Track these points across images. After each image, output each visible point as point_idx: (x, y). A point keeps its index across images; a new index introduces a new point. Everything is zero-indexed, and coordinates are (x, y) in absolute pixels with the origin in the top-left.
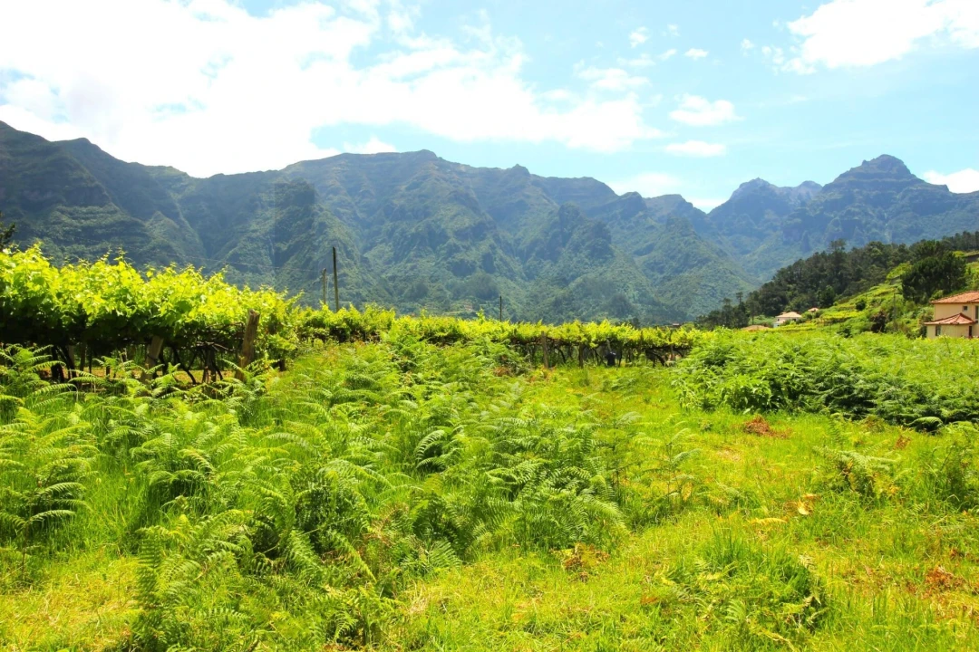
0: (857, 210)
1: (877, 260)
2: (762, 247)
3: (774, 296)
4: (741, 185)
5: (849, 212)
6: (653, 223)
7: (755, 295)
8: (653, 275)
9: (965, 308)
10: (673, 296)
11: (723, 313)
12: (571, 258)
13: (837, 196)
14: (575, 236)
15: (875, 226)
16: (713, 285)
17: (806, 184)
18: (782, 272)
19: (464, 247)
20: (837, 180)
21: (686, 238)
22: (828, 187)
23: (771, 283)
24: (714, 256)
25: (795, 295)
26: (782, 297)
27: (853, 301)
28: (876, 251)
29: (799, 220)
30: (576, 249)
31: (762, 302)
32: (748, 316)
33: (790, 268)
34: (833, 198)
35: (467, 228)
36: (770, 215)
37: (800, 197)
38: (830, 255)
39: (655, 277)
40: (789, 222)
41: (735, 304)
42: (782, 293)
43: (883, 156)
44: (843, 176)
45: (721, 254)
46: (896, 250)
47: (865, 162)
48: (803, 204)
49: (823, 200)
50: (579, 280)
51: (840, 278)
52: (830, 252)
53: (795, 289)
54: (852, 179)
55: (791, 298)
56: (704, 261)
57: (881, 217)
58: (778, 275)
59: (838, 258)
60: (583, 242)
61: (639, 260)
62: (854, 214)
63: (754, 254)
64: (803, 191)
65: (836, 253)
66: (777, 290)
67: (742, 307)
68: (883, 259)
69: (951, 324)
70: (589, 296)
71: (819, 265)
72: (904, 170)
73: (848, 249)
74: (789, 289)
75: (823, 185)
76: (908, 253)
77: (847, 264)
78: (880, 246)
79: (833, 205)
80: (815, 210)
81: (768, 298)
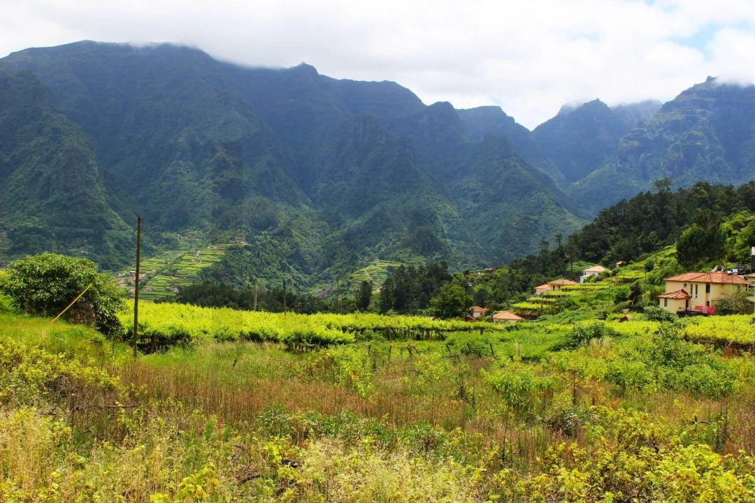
0: (699, 134)
3: (595, 240)
5: (691, 136)
7: (575, 238)
8: (466, 204)
10: (489, 230)
11: (539, 257)
13: (679, 117)
16: (536, 218)
17: (645, 102)
18: (604, 213)
19: (235, 163)
20: (678, 97)
21: (506, 161)
22: (668, 106)
23: (592, 225)
24: (538, 183)
26: (603, 241)
29: (636, 143)
31: (582, 247)
32: (567, 262)
33: (613, 208)
34: (674, 118)
38: (654, 196)
39: (469, 207)
40: (624, 145)
41: (553, 247)
42: (603, 236)
44: (685, 93)
46: (723, 192)
47: (708, 79)
48: (641, 124)
49: (663, 121)
50: (377, 208)
52: (656, 192)
53: (617, 233)
54: (695, 97)
55: (613, 242)
56: (526, 189)
58: (600, 216)
59: (664, 199)
62: (696, 138)
63: (584, 182)
64: (642, 110)
65: (661, 193)
66: (598, 233)
67: (561, 253)
70: (390, 229)
71: (643, 207)
73: (673, 190)
74: (611, 233)
75: (664, 103)
77: (672, 206)
78: (707, 187)
79: (675, 127)
80: (654, 133)
81: (588, 242)
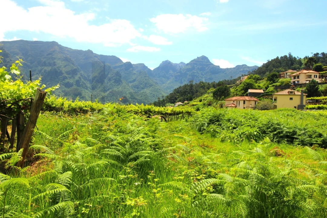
0: (195, 72)
1: (202, 87)
2: (169, 82)
3: (173, 97)
4: (163, 62)
5: (193, 72)
6: (135, 72)
7: (168, 96)
8: (135, 90)
9: (234, 102)
10: (141, 96)
11: (158, 102)
12: (108, 83)
13: (190, 67)
14: (109, 76)
15: (200, 77)
16: (154, 93)
17: (182, 63)
18: (175, 90)
19: (69, 77)
20: (190, 62)
21: (146, 78)
22: (188, 64)
23: (172, 93)
24: (154, 84)
25: (179, 97)
26: (175, 97)
27: (198, 99)
28: (201, 84)
29: (179, 74)
30: (110, 80)
31: (169, 99)
32: (165, 103)
33: (178, 88)
34: (189, 67)
35: (70, 71)
36: (171, 72)
37: (180, 67)
38: (189, 85)
39: (136, 90)
40: (176, 74)
41: (161, 99)
42: (175, 96)
43: (203, 56)
44: (192, 61)
45: (156, 83)
46: (207, 84)
47: (198, 57)
48: (181, 69)
49: (186, 68)
50: (110, 90)
51: (192, 92)
52: (189, 84)
53: (179, 95)
54: (194, 62)
55: (178, 98)
56: (151, 86)
57: (202, 74)
58: (174, 91)
59: (191, 86)
60: (112, 77)
61: (130, 84)
62: (195, 73)
63: (166, 84)
64: (181, 65)
65: (191, 84)
66: (174, 95)
67: (164, 101)
68: (204, 87)
69: (230, 106)
70: (114, 96)
71: (186, 88)
72: (208, 61)
73: (194, 83)
74: (177, 95)
75: (186, 63)
76: (210, 85)
77: (194, 88)
78: (203, 83)
79: (188, 70)
80: (184, 71)
81: (171, 98)
